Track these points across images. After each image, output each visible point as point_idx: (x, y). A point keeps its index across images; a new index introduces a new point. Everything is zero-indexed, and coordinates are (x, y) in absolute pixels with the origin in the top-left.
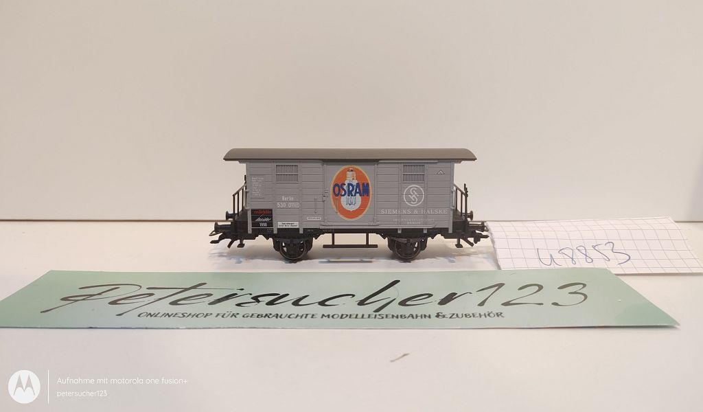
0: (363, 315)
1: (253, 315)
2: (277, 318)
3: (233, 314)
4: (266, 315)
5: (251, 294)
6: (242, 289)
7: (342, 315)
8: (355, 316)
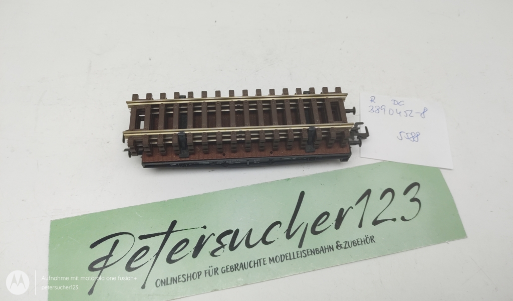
0: (293, 253)
1: (227, 269)
2: (243, 269)
3: (215, 269)
4: (235, 267)
5: (214, 234)
6: (205, 227)
7: (281, 256)
8: (288, 258)
